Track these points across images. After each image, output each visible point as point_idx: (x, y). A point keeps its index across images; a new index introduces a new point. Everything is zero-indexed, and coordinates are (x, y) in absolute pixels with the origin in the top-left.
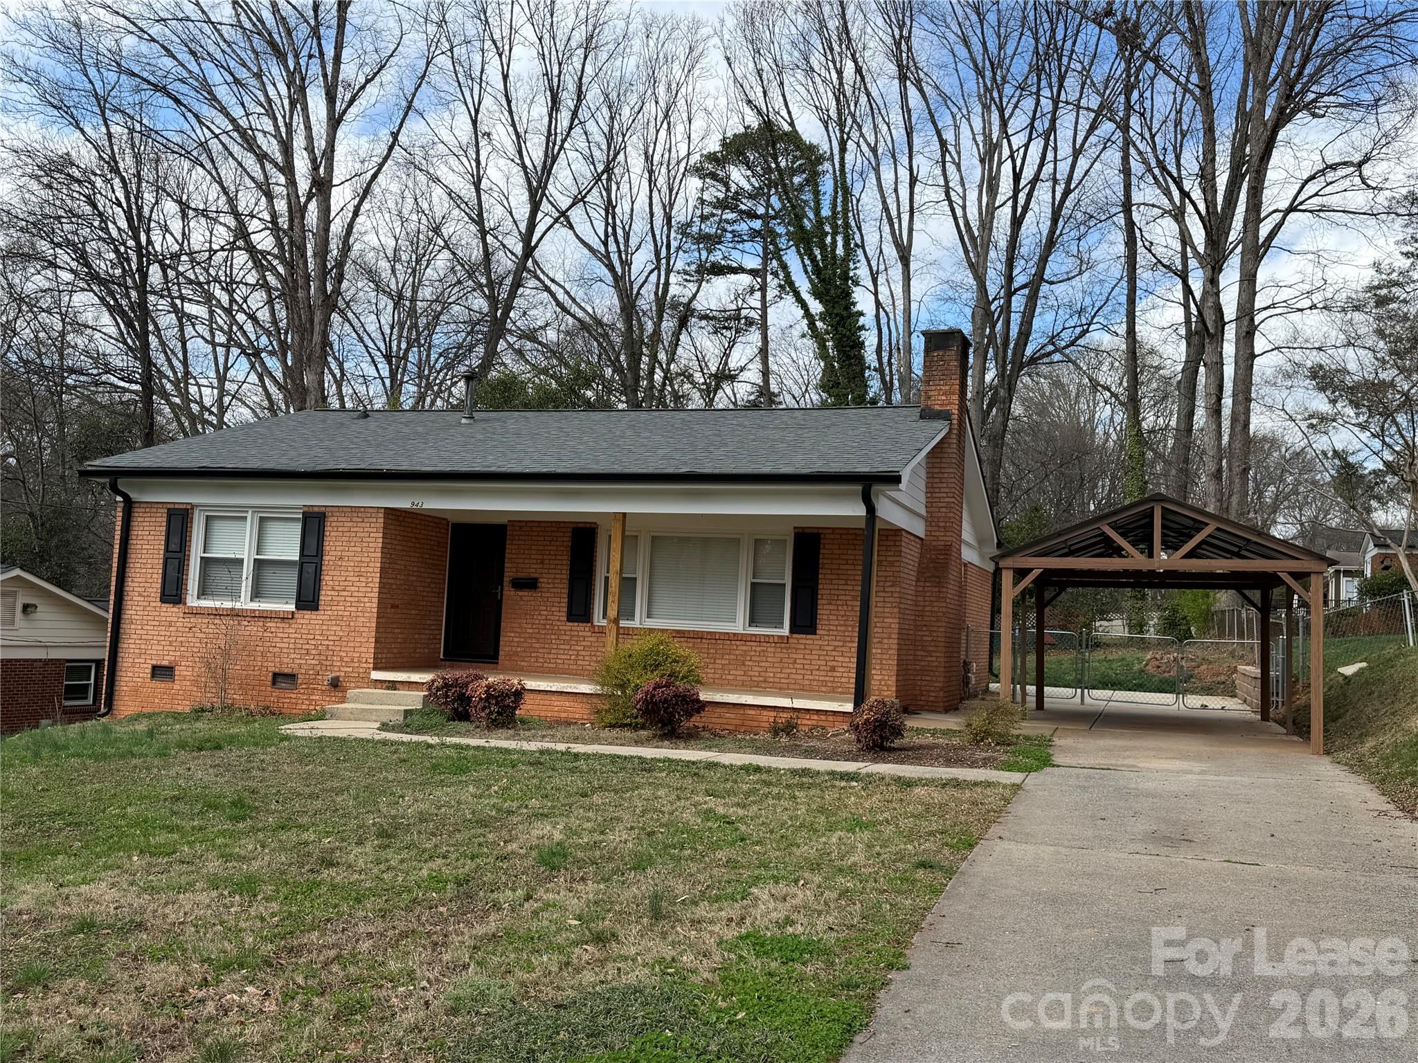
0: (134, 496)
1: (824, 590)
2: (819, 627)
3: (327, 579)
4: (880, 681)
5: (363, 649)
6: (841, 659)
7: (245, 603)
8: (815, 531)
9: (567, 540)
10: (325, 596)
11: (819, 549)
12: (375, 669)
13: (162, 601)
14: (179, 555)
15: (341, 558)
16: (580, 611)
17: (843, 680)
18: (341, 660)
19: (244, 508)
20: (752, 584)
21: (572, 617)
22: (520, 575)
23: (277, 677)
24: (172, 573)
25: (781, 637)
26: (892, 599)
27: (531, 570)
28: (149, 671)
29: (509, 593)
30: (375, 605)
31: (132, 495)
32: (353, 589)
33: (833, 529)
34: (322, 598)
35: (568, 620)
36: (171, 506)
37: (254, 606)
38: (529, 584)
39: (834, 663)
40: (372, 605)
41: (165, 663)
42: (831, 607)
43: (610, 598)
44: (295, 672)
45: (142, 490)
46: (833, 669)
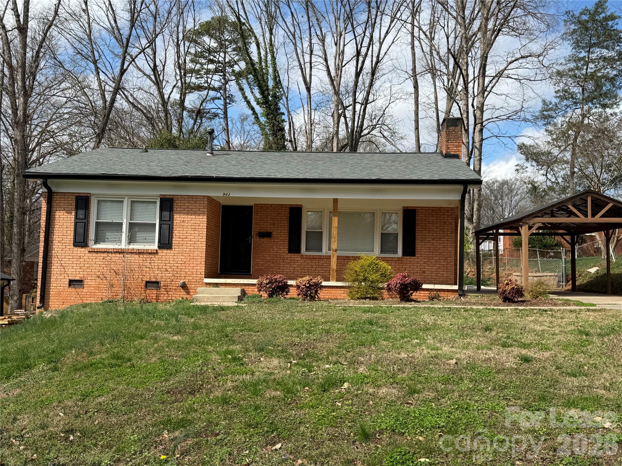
0: (54, 189)
1: (418, 236)
2: (417, 253)
3: (176, 232)
4: (447, 277)
5: (198, 268)
6: (427, 267)
7: (124, 245)
8: (413, 208)
9: (287, 213)
10: (175, 241)
11: (415, 217)
12: (205, 277)
13: (74, 246)
14: (84, 221)
15: (183, 222)
16: (294, 248)
17: (429, 277)
18: (186, 273)
19: (124, 196)
20: (382, 234)
21: (291, 251)
22: (262, 231)
23: (149, 284)
24: (81, 231)
25: (398, 258)
26: (451, 240)
27: (268, 228)
28: (67, 283)
29: (255, 240)
30: (205, 245)
31: (52, 189)
32: (191, 237)
33: (422, 207)
34: (173, 242)
35: (289, 253)
36: (78, 195)
37: (132, 246)
38: (267, 235)
39: (425, 270)
40: (203, 245)
41: (77, 278)
42: (422, 244)
43: (333, 240)
44: (158, 280)
45: (58, 185)
46: (424, 272)
